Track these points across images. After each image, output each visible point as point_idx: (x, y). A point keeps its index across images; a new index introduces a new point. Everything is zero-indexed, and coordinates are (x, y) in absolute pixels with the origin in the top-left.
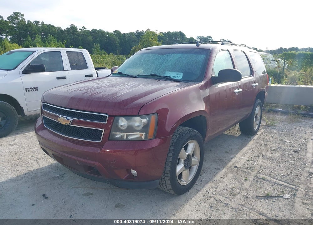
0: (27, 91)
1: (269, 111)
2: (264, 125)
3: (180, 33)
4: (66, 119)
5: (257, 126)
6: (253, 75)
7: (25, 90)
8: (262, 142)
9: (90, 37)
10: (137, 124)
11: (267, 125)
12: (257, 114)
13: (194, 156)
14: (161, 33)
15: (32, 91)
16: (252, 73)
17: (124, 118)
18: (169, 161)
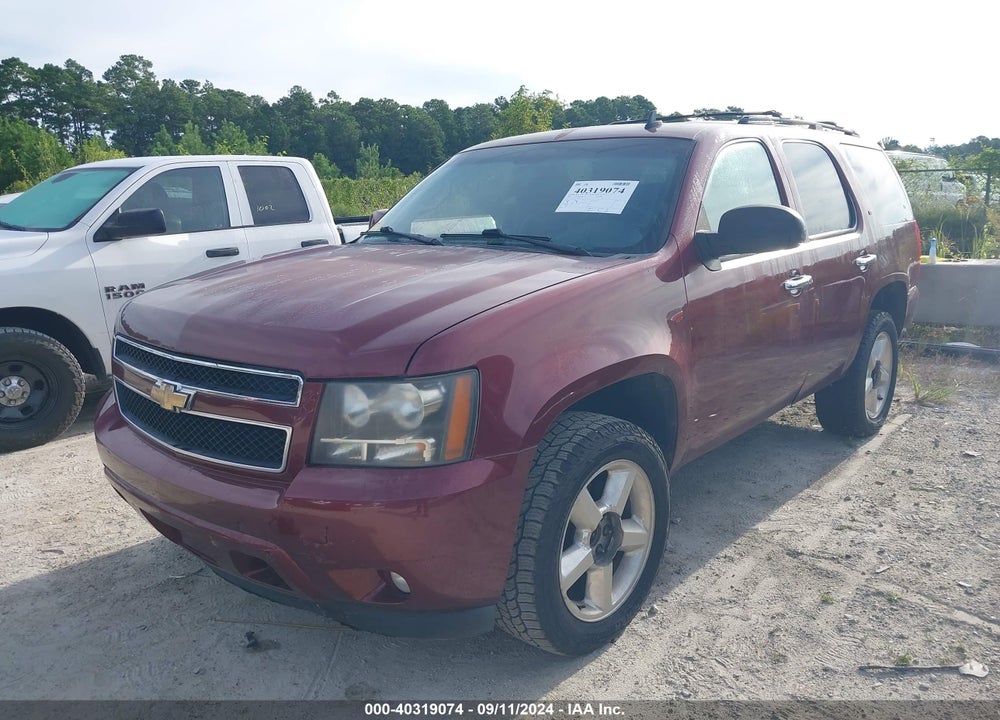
0: (109, 297)
1: (928, 353)
2: (909, 400)
3: (640, 100)
4: (175, 391)
5: (879, 406)
6: (860, 228)
7: (104, 294)
8: (895, 460)
9: (352, 124)
10: (407, 408)
11: (920, 402)
12: (878, 363)
13: (634, 517)
14: (576, 102)
15: (126, 295)
16: (855, 218)
17: (360, 387)
18: (529, 538)
